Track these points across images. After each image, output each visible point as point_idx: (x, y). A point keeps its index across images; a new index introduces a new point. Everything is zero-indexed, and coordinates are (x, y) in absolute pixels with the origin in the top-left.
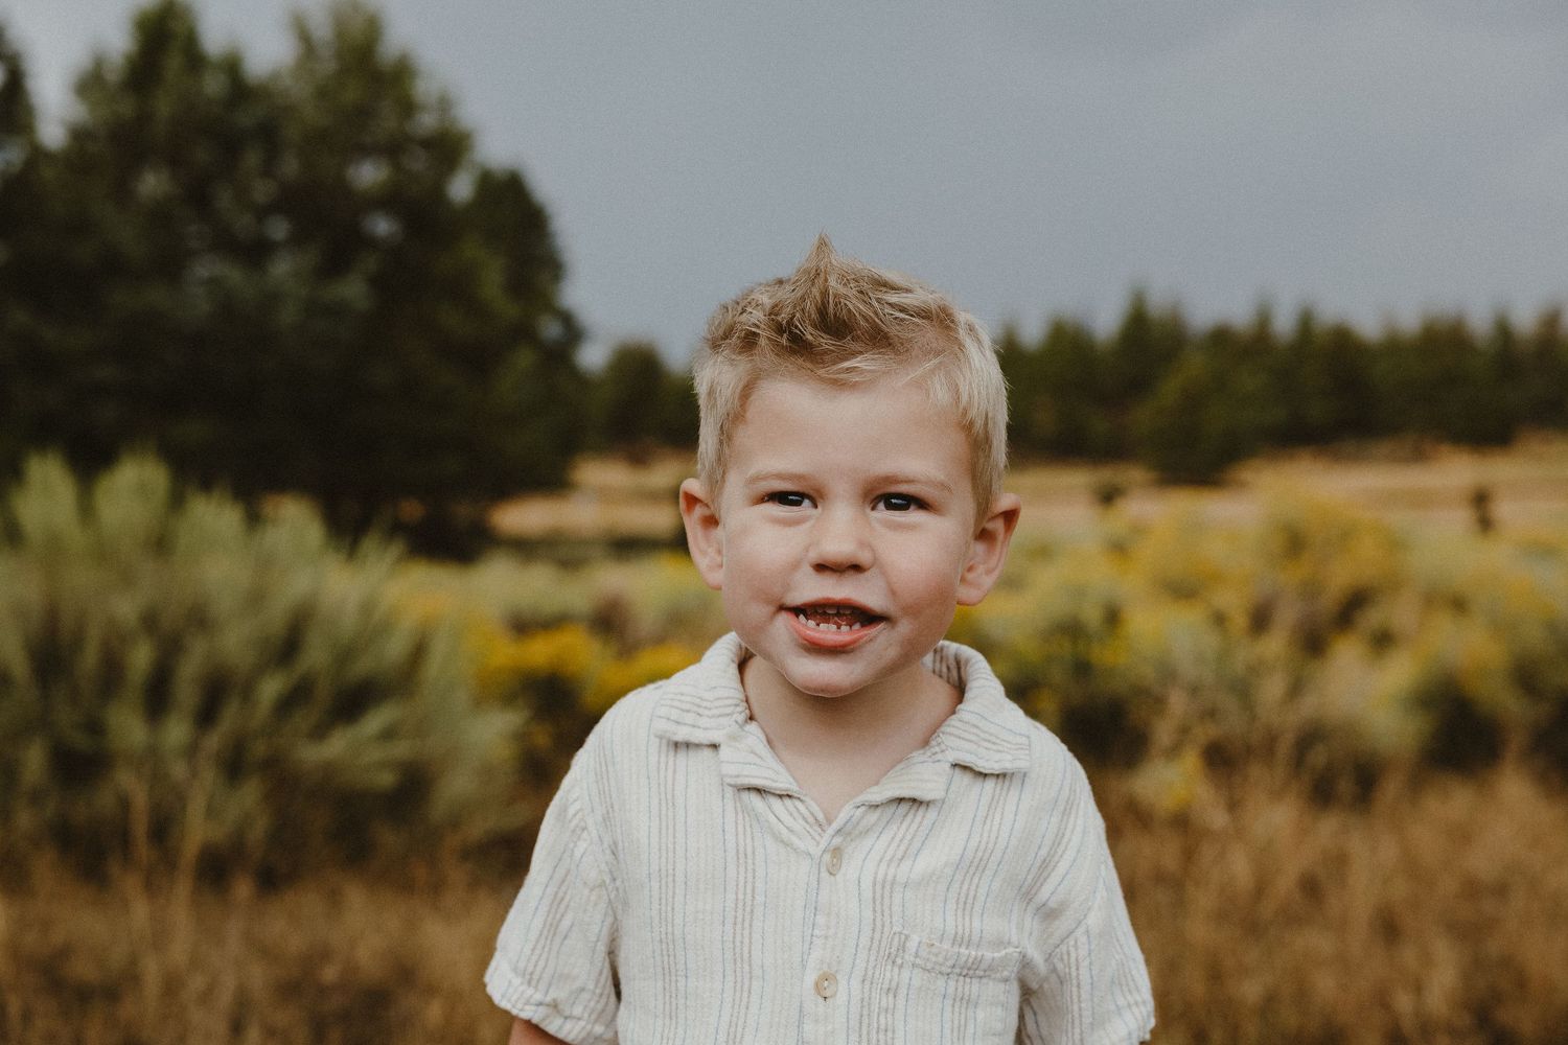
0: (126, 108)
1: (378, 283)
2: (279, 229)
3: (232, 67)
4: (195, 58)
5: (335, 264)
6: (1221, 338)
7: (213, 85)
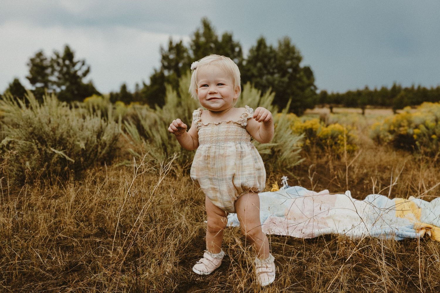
0: (256, 53)
1: (289, 78)
2: (276, 71)
3: (271, 48)
4: (265, 47)
5: (283, 76)
6: (406, 90)
7: (268, 50)
